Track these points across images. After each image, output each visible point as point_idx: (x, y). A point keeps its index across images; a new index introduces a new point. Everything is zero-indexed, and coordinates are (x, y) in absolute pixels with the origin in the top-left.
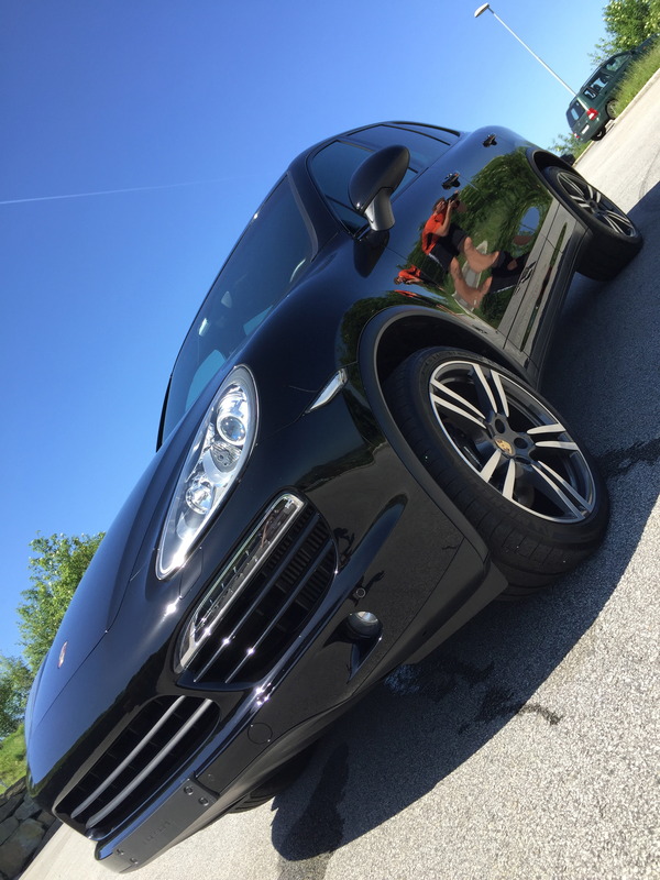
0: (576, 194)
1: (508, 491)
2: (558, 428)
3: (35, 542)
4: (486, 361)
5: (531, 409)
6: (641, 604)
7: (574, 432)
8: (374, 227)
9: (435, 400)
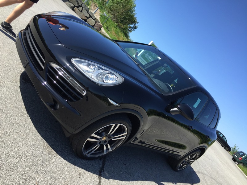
0: (191, 157)
1: (89, 139)
2: (110, 150)
4: (128, 135)
5: (114, 145)
9: (114, 125)
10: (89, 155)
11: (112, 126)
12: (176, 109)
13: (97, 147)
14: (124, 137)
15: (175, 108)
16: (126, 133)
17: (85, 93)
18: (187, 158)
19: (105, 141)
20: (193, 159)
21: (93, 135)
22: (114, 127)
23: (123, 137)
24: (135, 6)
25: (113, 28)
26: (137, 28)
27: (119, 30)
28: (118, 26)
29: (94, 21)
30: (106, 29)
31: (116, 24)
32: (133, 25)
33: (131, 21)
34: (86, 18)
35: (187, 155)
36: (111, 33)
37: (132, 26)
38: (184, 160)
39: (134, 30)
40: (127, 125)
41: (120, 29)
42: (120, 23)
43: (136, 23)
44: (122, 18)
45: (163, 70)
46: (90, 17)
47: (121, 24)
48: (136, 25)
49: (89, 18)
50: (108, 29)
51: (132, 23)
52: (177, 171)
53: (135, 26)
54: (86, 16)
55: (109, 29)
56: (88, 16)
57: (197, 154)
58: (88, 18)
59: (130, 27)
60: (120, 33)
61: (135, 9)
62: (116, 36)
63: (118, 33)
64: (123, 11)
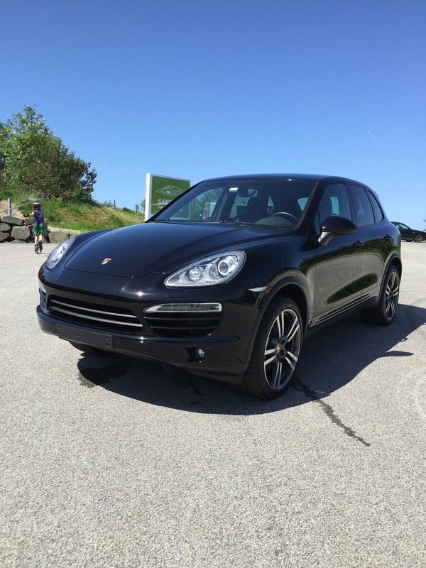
0: (390, 286)
1: (266, 363)
2: (296, 359)
3: (28, 107)
4: (301, 320)
5: (295, 347)
6: (264, 424)
7: (298, 364)
8: (319, 240)
9: (278, 318)
10: (280, 387)
11: (276, 321)
12: (324, 234)
13: (280, 367)
14: (298, 326)
15: (321, 234)
16: (297, 319)
17: (220, 308)
18: (387, 292)
19: (282, 352)
20: (395, 287)
21: (267, 352)
22: (279, 320)
23: (296, 327)
24: (60, 141)
25: (61, 211)
26: (96, 175)
27: (74, 206)
28: (66, 199)
29: (24, 227)
30: (51, 223)
31: (60, 199)
32: (85, 175)
33: (76, 170)
34: (7, 235)
35: (383, 289)
36: (65, 221)
37: (84, 178)
38: (385, 299)
39: (95, 182)
40: (291, 305)
41: (74, 202)
42: (64, 191)
43: (87, 169)
44: (60, 180)
45: (210, 205)
46: (12, 225)
47: (67, 193)
48: (90, 170)
49: (12, 228)
50: (54, 219)
51: (80, 175)
52: (389, 323)
53: (91, 174)
54: (4, 232)
55: (56, 219)
56: (8, 228)
57: (394, 274)
58: (9, 231)
59: (84, 183)
60: (80, 209)
61: (64, 146)
62: (79, 219)
63: (78, 212)
64: (50, 168)
